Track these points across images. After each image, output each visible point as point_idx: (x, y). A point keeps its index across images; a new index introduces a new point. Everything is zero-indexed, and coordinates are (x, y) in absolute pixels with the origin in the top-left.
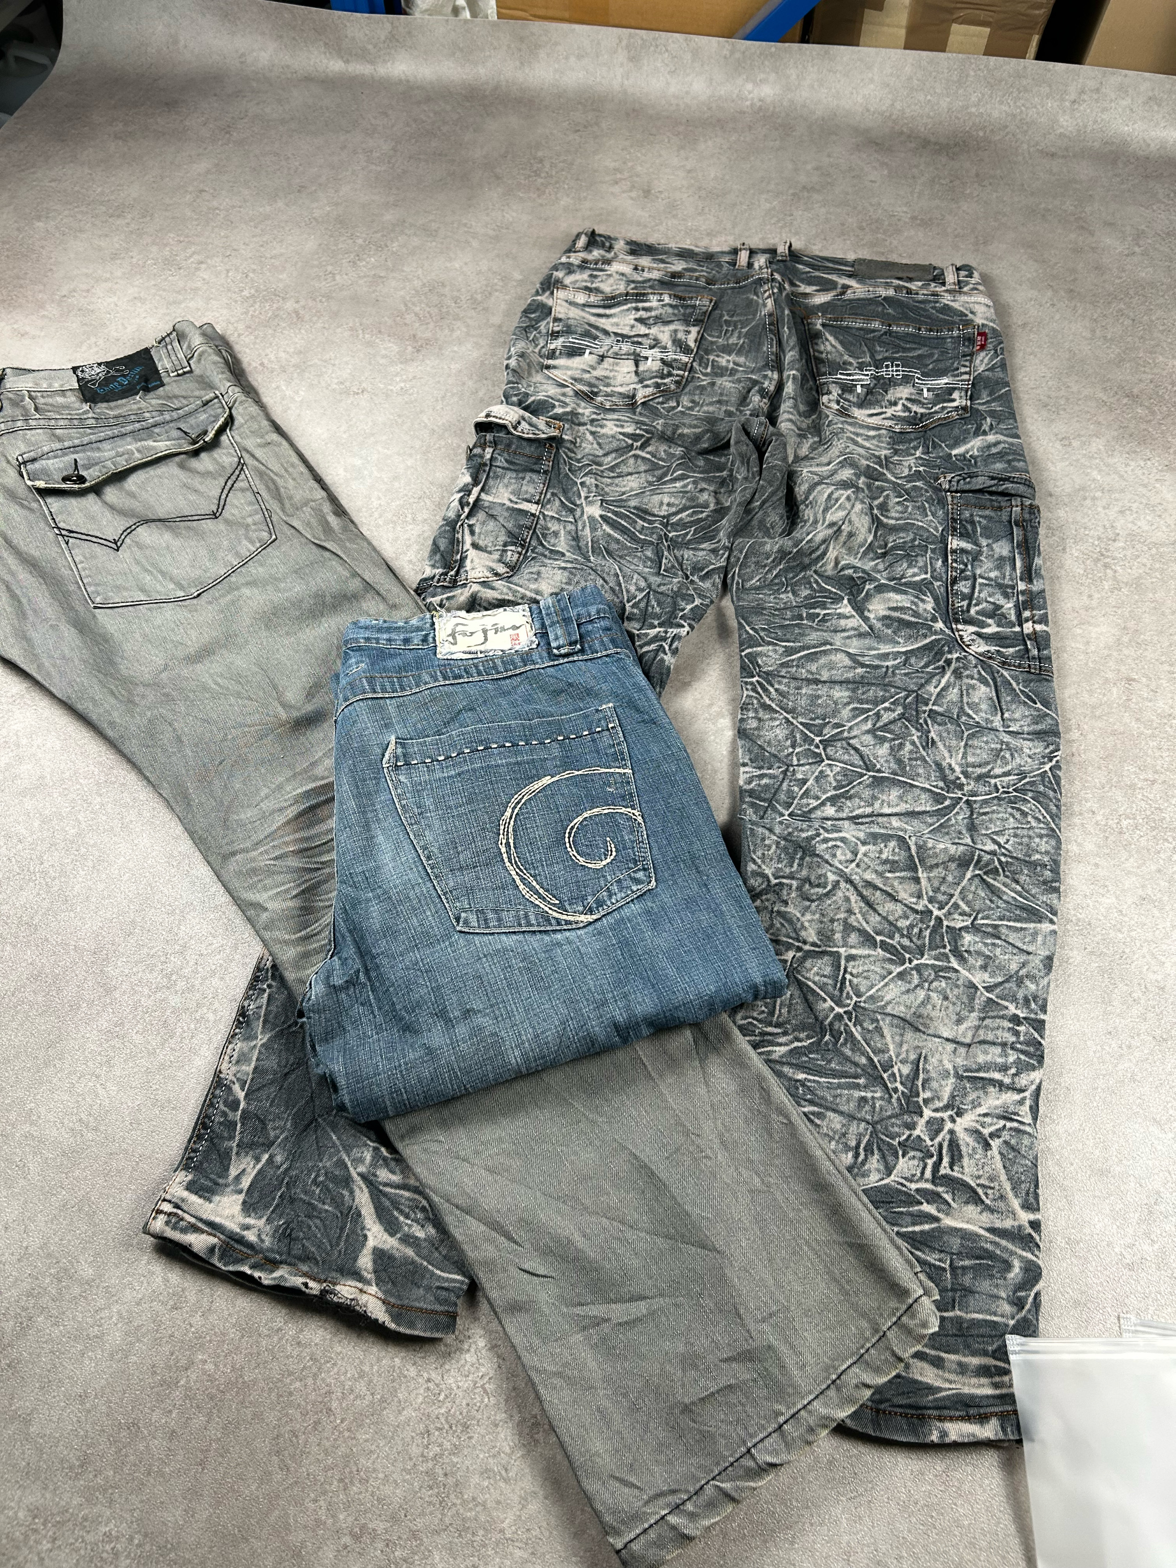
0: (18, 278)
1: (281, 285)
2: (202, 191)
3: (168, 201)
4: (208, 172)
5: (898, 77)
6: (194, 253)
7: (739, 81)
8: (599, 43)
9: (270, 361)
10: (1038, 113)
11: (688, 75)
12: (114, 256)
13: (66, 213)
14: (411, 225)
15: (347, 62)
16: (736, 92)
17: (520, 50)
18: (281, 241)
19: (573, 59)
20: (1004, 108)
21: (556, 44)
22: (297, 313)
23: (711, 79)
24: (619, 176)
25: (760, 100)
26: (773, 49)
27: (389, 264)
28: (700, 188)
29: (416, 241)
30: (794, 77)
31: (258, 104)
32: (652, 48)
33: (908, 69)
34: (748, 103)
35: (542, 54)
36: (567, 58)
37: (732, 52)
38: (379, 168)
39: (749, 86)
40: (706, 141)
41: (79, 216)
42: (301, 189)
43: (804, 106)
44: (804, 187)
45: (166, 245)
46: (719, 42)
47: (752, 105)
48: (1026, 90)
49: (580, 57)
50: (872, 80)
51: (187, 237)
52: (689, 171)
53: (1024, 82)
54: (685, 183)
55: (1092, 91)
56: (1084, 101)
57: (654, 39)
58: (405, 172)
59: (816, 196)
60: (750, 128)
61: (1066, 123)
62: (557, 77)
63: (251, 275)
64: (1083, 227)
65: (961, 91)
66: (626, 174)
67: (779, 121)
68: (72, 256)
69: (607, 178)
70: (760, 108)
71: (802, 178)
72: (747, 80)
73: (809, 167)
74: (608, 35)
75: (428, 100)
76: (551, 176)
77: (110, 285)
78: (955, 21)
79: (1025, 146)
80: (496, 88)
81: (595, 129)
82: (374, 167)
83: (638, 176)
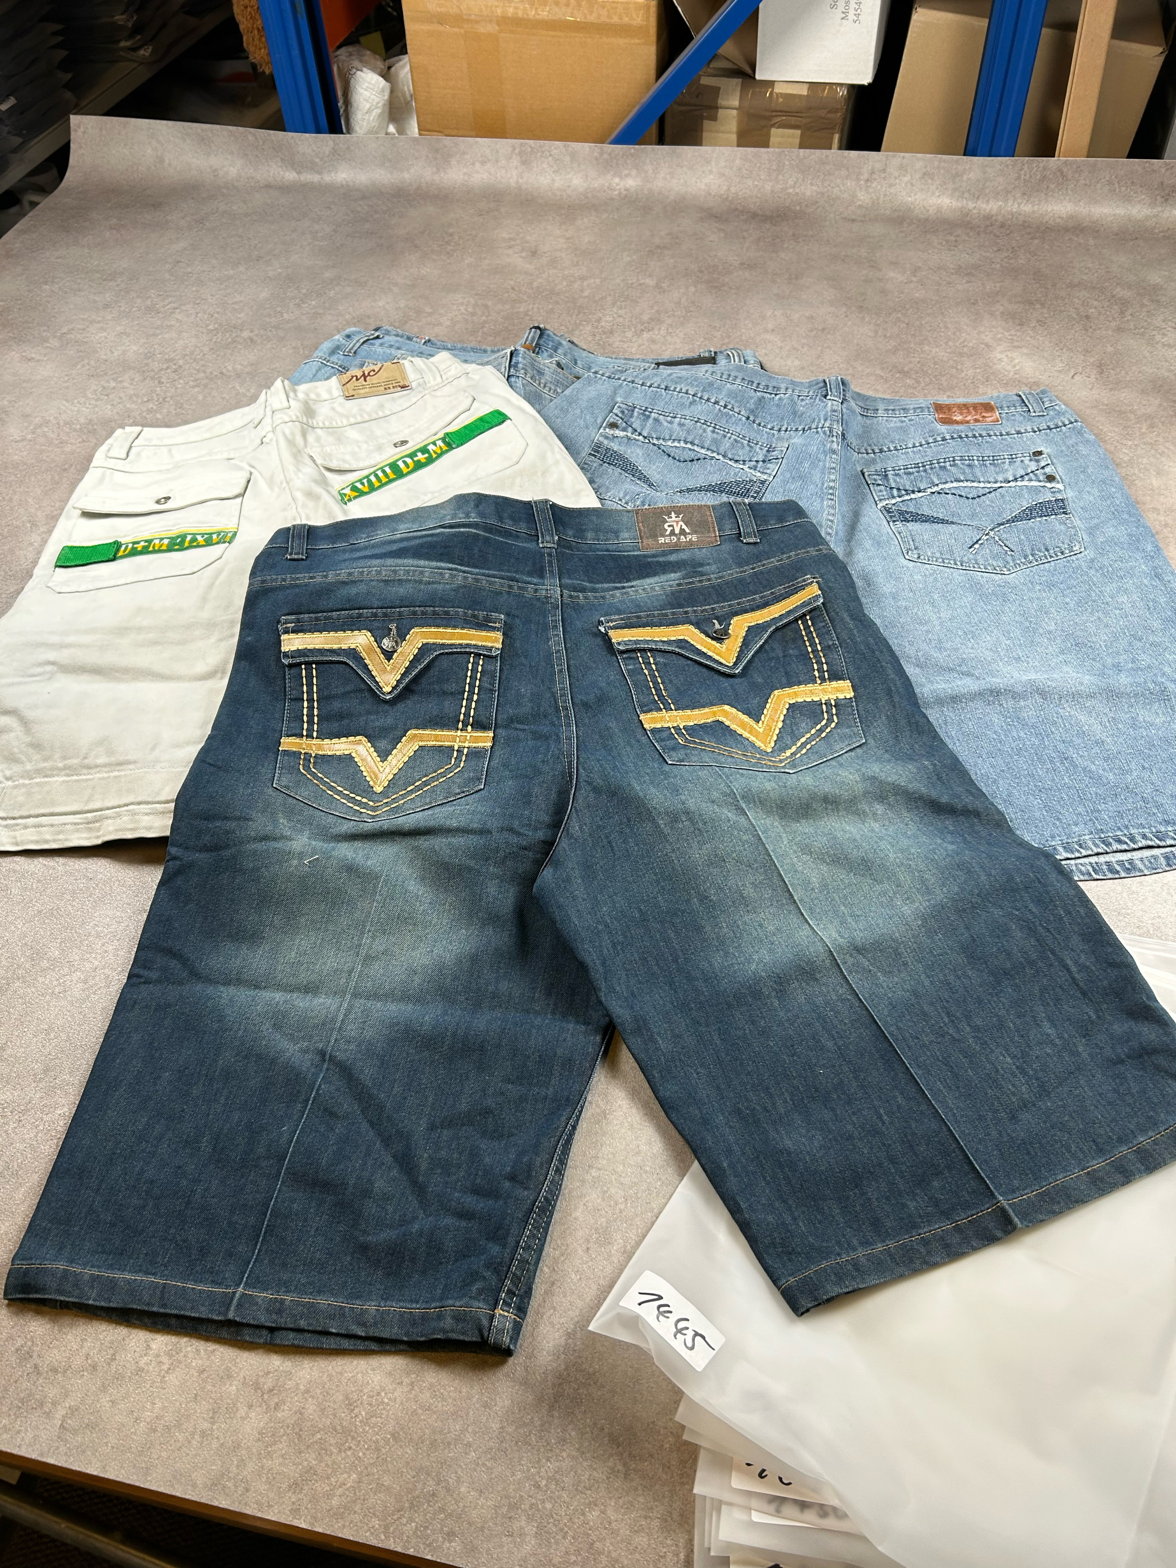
0: (27, 322)
1: (239, 321)
2: (178, 262)
3: (151, 269)
4: (185, 249)
5: (731, 168)
6: (170, 303)
7: (609, 177)
8: (497, 152)
9: (228, 370)
10: (841, 191)
11: (569, 173)
12: (106, 306)
13: (68, 279)
14: (345, 279)
15: (299, 173)
16: (607, 184)
17: (436, 159)
18: (241, 292)
19: (478, 165)
20: (815, 188)
21: (464, 153)
22: (251, 340)
23: (587, 176)
24: (512, 243)
25: (626, 190)
26: (632, 151)
27: (327, 305)
28: (576, 249)
29: (349, 290)
30: (651, 171)
31: (226, 204)
32: (539, 154)
33: (738, 162)
34: (616, 193)
35: (454, 162)
36: (473, 164)
37: (601, 154)
38: (321, 244)
39: (617, 180)
40: (582, 219)
41: (79, 281)
42: (259, 258)
43: (660, 193)
44: (658, 247)
45: (148, 298)
46: (590, 147)
47: (620, 194)
48: (830, 174)
49: (483, 163)
50: (711, 172)
51: (166, 292)
52: (568, 239)
53: (828, 167)
54: (564, 246)
55: (880, 171)
56: (875, 179)
57: (541, 146)
58: (342, 245)
59: (666, 252)
60: (618, 209)
61: (863, 197)
62: (466, 178)
63: (216, 315)
64: (872, 266)
65: (780, 177)
66: (518, 242)
67: (641, 204)
68: (72, 306)
69: (503, 245)
70: (626, 196)
71: (657, 240)
72: (614, 176)
73: (663, 233)
74: (504, 145)
75: (364, 198)
76: (459, 245)
77: (101, 325)
78: (773, 126)
79: (832, 215)
80: (418, 188)
81: (496, 213)
82: (317, 243)
83: (527, 242)
